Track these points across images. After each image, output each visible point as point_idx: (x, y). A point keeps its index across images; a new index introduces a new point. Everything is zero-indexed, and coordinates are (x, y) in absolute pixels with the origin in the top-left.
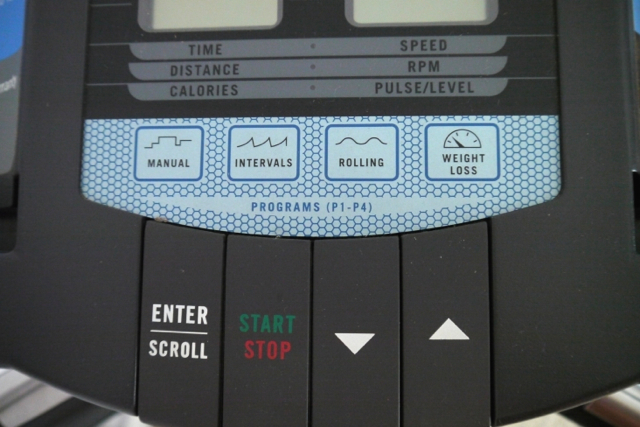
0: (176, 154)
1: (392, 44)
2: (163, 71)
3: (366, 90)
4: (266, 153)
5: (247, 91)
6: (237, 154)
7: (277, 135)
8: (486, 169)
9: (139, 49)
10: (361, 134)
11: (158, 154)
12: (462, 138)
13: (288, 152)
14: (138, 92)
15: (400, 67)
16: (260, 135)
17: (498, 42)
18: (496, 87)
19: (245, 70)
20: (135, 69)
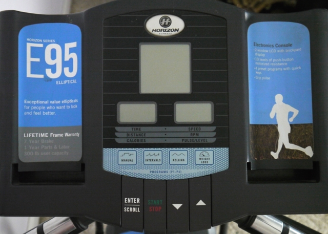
0: (129, 158)
1: (186, 128)
2: (125, 135)
3: (179, 141)
4: (154, 158)
5: (148, 141)
6: (146, 158)
7: (156, 153)
8: (210, 162)
9: (117, 128)
10: (178, 153)
11: (124, 158)
12: (204, 154)
13: (159, 157)
14: (118, 141)
15: (188, 135)
16: (152, 153)
17: (214, 128)
18: (213, 140)
19: (148, 135)
20: (116, 134)
